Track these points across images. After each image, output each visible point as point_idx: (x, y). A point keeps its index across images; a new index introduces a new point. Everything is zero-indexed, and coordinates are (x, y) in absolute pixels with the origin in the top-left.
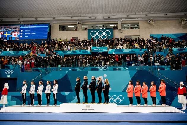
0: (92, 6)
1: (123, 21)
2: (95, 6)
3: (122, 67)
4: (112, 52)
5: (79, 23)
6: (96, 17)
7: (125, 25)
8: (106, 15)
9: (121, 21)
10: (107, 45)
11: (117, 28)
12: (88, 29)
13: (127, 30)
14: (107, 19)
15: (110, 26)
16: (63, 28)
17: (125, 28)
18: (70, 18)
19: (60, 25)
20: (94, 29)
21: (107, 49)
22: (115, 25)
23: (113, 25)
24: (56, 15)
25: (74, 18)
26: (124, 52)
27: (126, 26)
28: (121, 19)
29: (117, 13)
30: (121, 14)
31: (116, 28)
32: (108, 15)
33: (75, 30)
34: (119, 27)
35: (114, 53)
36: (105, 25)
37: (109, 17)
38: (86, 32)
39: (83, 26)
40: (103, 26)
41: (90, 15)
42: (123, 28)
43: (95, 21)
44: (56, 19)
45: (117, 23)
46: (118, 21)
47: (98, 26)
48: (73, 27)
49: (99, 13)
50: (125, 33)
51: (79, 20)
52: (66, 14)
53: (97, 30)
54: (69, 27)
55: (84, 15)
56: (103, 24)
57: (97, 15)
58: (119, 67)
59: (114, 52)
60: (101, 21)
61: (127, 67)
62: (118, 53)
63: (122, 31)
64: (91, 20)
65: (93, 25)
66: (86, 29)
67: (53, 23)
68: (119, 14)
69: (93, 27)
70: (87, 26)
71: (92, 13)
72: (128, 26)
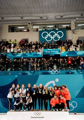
0: (44, 4)
1: (76, 21)
2: (46, 5)
3: (75, 71)
4: (65, 55)
5: (29, 24)
6: (48, 17)
7: (78, 25)
8: (58, 14)
9: (75, 20)
10: (59, 47)
11: (71, 29)
12: (39, 30)
13: (82, 30)
14: (59, 19)
15: (63, 26)
16: (12, 29)
17: (78, 28)
18: (19, 18)
19: (9, 26)
20: (46, 30)
21: (60, 51)
22: (68, 26)
23: (66, 26)
24: (5, 14)
25: (25, 18)
26: (78, 54)
27: (80, 26)
28: (75, 18)
29: (70, 12)
30: (74, 13)
31: (69, 28)
32: (61, 14)
33: (27, 31)
34: (73, 28)
35: (67, 56)
36: (57, 25)
37: (61, 17)
38: (38, 33)
39: (34, 27)
40: (56, 26)
41: (41, 15)
42: (77, 28)
43: (47, 21)
44: (5, 19)
45: (70, 23)
46: (71, 21)
47: (49, 27)
48: (24, 27)
49: (51, 13)
50: (79, 34)
51: (29, 20)
52: (15, 14)
53: (49, 31)
54: (19, 28)
55: (35, 15)
56: (56, 25)
57: (48, 14)
58: (72, 71)
59: (67, 54)
60: (53, 21)
61: (80, 71)
62: (72, 55)
63: (76, 31)
64: (43, 20)
65: (44, 26)
66: (37, 30)
67: (2, 24)
68: (73, 13)
69: (45, 28)
70: (38, 27)
71: (43, 12)
72: (82, 26)
